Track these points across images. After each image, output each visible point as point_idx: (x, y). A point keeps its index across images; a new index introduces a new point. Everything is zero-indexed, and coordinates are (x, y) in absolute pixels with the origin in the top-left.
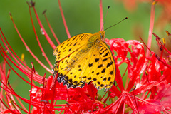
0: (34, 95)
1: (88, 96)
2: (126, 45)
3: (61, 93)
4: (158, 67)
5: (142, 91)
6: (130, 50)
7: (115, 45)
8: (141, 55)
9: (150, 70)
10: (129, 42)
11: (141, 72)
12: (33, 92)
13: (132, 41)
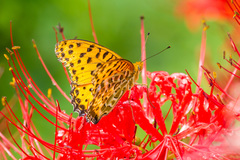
0: (61, 138)
1: (124, 139)
2: (171, 80)
3: (92, 136)
4: (206, 106)
5: (189, 135)
6: (174, 86)
7: (157, 80)
8: (187, 92)
9: (197, 110)
10: (175, 76)
11: (187, 112)
12: (60, 135)
13: (178, 74)
